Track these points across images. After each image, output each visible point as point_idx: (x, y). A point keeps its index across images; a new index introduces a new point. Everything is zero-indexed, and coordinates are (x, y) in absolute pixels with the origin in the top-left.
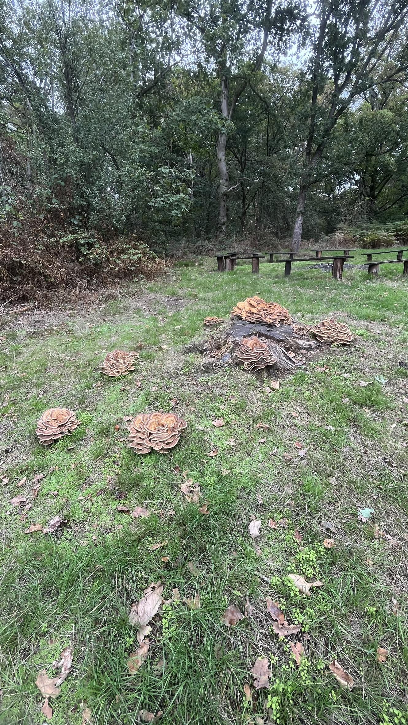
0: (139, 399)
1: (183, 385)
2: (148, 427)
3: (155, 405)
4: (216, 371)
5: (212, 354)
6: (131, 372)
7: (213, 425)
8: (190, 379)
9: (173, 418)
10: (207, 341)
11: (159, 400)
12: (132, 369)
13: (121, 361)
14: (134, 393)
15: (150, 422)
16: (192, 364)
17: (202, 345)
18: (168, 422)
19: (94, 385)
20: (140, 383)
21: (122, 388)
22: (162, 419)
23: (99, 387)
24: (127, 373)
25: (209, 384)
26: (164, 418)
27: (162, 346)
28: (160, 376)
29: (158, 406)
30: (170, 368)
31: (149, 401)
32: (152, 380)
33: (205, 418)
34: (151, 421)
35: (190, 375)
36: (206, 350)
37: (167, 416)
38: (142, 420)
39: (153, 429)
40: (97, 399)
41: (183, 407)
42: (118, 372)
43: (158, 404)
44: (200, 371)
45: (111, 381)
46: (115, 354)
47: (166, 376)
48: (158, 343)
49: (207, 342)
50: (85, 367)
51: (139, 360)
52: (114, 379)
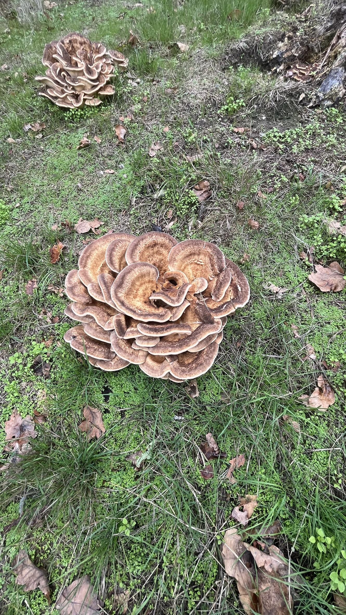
0: (119, 173)
1: (224, 147)
2: (121, 295)
3: (155, 196)
4: (305, 116)
5: (290, 73)
6: (107, 99)
7: (311, 283)
8: (241, 130)
9: (203, 259)
10: (284, 35)
11: (166, 182)
12: (109, 92)
13: (82, 66)
14: (110, 156)
15: (129, 278)
16: (248, 91)
17: (271, 45)
18: (190, 269)
19: (27, 127)
20: (123, 131)
21: (85, 140)
22: (173, 260)
23: (38, 133)
24: (97, 102)
25: (295, 149)
26: (179, 257)
27: (180, 44)
28: (171, 118)
29: (161, 198)
30: (195, 97)
31: (142, 183)
32: (151, 124)
33: (285, 255)
34: (136, 273)
35: (241, 122)
36: (277, 61)
37: (188, 250)
38: (106, 260)
39: (138, 303)
40: (31, 162)
41: (226, 213)
42: (76, 97)
43: (162, 192)
44: (266, 112)
45: (62, 119)
46: (67, 41)
47: (185, 117)
48: (172, 37)
49: (282, 40)
50: (21, 84)
51: (129, 75)
52: (67, 114)
